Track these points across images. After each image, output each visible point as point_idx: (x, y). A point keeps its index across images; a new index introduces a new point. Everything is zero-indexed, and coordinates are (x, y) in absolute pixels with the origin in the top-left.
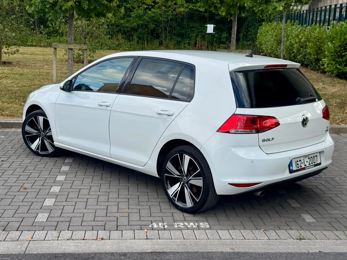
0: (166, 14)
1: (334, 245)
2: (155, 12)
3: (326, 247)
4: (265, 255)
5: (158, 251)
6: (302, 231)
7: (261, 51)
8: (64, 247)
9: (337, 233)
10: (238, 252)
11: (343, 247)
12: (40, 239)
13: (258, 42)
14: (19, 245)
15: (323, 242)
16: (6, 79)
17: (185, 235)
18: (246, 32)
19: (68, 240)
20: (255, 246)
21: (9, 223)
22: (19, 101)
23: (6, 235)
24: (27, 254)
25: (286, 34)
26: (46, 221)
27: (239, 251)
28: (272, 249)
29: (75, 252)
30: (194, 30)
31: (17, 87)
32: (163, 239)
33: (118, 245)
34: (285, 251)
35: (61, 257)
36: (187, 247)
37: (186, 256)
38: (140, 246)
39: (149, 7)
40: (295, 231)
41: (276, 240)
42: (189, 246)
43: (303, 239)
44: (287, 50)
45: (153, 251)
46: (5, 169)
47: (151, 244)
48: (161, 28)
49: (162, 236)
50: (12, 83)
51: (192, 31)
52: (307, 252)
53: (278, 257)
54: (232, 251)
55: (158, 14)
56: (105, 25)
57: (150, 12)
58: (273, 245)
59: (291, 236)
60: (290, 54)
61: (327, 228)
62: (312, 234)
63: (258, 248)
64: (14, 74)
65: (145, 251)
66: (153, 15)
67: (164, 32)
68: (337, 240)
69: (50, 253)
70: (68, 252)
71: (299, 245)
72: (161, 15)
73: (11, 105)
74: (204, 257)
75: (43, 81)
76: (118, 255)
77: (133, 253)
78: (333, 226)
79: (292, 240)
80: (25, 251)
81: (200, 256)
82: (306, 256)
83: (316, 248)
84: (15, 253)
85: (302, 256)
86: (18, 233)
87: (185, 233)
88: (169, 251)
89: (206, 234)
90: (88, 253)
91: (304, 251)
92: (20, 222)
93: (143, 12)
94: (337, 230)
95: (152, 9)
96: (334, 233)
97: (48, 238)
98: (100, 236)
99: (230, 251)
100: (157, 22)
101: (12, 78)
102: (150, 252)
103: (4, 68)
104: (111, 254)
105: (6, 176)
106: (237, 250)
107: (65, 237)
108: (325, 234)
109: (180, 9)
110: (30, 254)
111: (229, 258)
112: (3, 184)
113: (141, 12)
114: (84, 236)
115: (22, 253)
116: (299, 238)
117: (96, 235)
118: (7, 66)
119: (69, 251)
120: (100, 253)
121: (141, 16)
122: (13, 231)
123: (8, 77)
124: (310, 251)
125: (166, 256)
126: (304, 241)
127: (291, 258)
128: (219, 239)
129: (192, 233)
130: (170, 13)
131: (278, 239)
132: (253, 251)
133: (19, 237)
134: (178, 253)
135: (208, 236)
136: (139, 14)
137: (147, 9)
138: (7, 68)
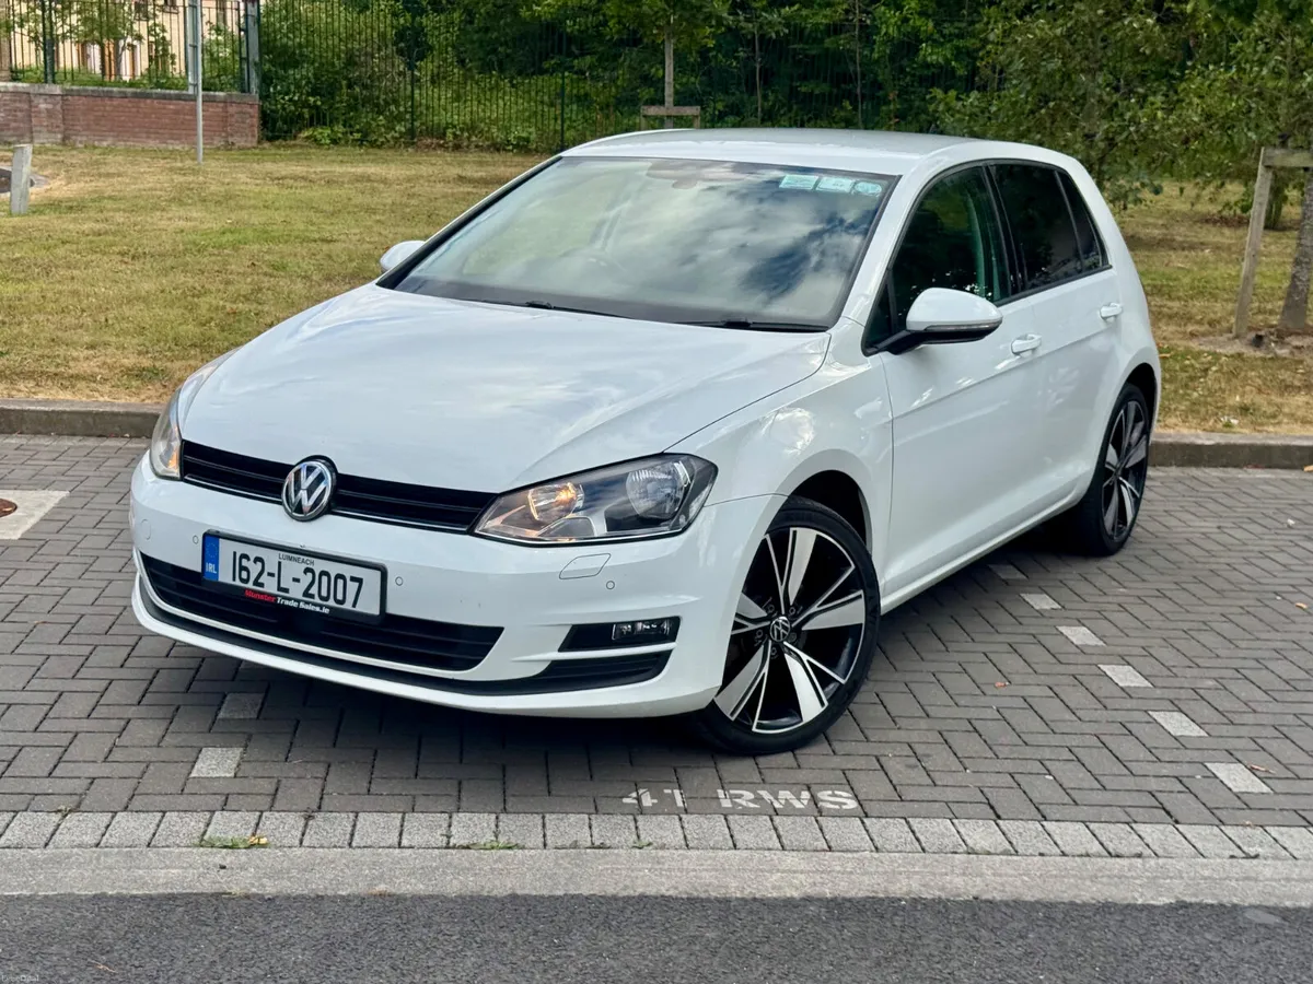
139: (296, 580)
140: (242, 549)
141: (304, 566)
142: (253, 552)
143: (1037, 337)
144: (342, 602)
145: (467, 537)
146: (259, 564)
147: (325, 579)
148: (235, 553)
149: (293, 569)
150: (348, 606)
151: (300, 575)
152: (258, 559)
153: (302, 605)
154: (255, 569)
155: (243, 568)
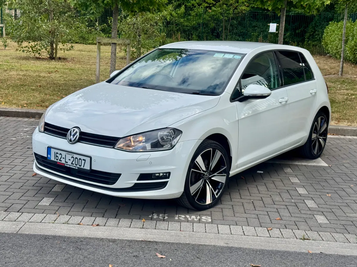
0: (227, 12)
1: (340, 248)
2: (215, 10)
3: (330, 249)
4: (259, 251)
5: (149, 240)
6: (309, 232)
7: (326, 52)
8: (56, 230)
9: (348, 236)
10: (232, 247)
11: (349, 250)
12: (37, 221)
13: (324, 43)
14: (14, 225)
15: (328, 244)
16: (56, 73)
17: (183, 227)
18: (313, 32)
19: (63, 223)
20: (252, 242)
21: (13, 204)
22: (61, 93)
23: (7, 215)
24: (20, 234)
25: (351, 34)
26: (49, 205)
27: (234, 246)
28: (269, 246)
29: (65, 235)
30: (256, 30)
31: (64, 81)
32: (158, 229)
33: (110, 231)
34: (283, 249)
35: (50, 239)
36: (180, 238)
37: (176, 246)
38: (132, 234)
39: (210, 5)
40: (302, 231)
41: (277, 238)
42: (182, 238)
43: (307, 239)
44: (352, 51)
45: (143, 240)
46: (28, 155)
47: (144, 233)
48: (222, 27)
49: (159, 227)
50: (61, 77)
51: (254, 31)
52: (307, 252)
53: (273, 255)
54: (226, 245)
55: (218, 13)
56: (160, 23)
57: (210, 10)
58: (272, 243)
59: (295, 235)
60: (355, 55)
61: (338, 230)
62: (320, 235)
63: (254, 245)
64: (65, 69)
65: (136, 239)
66: (213, 13)
67: (225, 31)
68: (344, 243)
69: (41, 234)
70: (59, 235)
71: (301, 245)
72: (221, 14)
73: (52, 97)
74: (194, 249)
75: (91, 76)
76: (107, 241)
77: (123, 240)
78: (346, 229)
79: (295, 239)
80: (18, 231)
81: (190, 248)
82: (304, 256)
83: (319, 249)
84: (8, 232)
85: (300, 256)
86: (18, 214)
87: (183, 225)
88: (160, 241)
89: (205, 227)
90: (78, 238)
91: (304, 251)
92: (24, 205)
93: (204, 10)
94: (349, 233)
95: (213, 8)
96: (344, 236)
97: (45, 220)
98: (96, 223)
99: (224, 245)
100: (217, 21)
101: (62, 72)
102: (140, 241)
103: (57, 63)
104: (101, 240)
105: (26, 162)
106: (231, 245)
107: (62, 221)
108: (334, 236)
109: (241, 7)
110: (21, 234)
111: (220, 252)
112: (21, 169)
113: (201, 10)
114: (81, 222)
115: (15, 233)
116: (303, 238)
117: (93, 221)
118: (61, 62)
119: (61, 234)
120: (90, 238)
121: (201, 14)
122: (14, 212)
123: (58, 71)
124: (311, 251)
125: (155, 245)
126: (308, 241)
127: (286, 257)
128: (217, 233)
129: (191, 225)
130: (231, 12)
131: (280, 237)
132: (249, 247)
133: (18, 218)
134: (169, 243)
135: (206, 230)
136: (199, 13)
137: (207, 7)
138: (60, 63)
139: (70, 160)
140: (57, 151)
141: (71, 156)
142: (59, 152)
143: (287, 98)
144: (81, 166)
145: (113, 149)
146: (61, 155)
147: (76, 159)
148: (55, 152)
149: (69, 157)
150: (82, 167)
151: (70, 158)
152: (60, 154)
153: (71, 167)
154: (60, 156)
155: (57, 156)
